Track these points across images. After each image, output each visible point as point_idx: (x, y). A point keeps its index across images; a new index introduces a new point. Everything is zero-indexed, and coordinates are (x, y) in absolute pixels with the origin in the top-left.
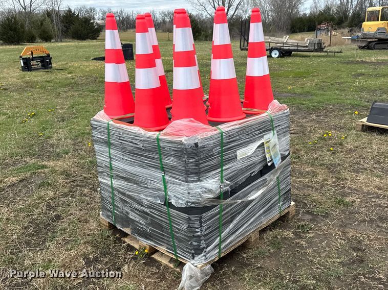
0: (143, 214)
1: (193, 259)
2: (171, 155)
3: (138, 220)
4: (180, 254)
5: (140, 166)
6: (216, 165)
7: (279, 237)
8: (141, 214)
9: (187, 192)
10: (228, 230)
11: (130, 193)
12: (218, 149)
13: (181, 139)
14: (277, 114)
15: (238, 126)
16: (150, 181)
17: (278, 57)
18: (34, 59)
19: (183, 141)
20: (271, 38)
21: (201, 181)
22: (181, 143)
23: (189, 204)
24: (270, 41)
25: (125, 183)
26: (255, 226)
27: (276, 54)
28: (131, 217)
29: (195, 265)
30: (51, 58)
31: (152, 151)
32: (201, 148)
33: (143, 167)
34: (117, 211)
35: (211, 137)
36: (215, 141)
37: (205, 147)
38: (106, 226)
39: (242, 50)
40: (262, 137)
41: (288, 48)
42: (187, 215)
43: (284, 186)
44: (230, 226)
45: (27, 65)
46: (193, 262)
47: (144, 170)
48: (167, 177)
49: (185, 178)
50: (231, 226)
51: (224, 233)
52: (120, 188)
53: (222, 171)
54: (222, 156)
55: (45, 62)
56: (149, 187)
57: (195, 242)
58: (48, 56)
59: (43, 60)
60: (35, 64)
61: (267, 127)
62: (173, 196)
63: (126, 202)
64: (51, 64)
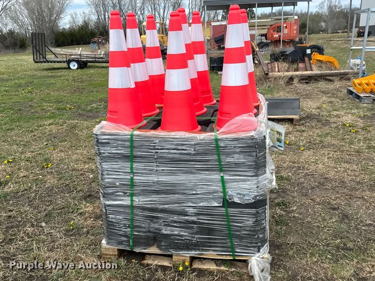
0: (187, 225)
1: (259, 251)
2: (235, 153)
3: (176, 233)
4: (239, 252)
5: (186, 172)
7: (275, 216)
8: (182, 225)
9: (255, 186)
11: (166, 206)
13: (251, 134)
16: (201, 186)
17: (77, 69)
19: (254, 136)
20: (63, 50)
22: (252, 138)
23: (258, 198)
24: (62, 53)
25: (157, 196)
27: (74, 66)
28: (165, 232)
29: (261, 257)
31: (206, 154)
33: (191, 173)
34: (138, 232)
38: (115, 255)
39: (36, 62)
41: (85, 59)
42: (254, 210)
46: (258, 255)
47: (191, 177)
48: (226, 177)
49: (255, 172)
52: (146, 204)
56: (198, 192)
57: (261, 234)
62: (235, 194)
63: (157, 218)
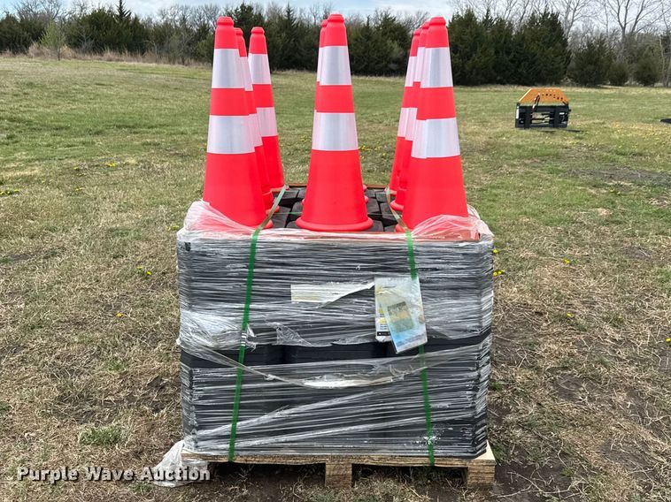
6: (233, 295)
10: (254, 421)
12: (241, 267)
14: (434, 244)
15: (302, 240)
18: (538, 109)
21: (194, 311)
26: (340, 449)
30: (570, 110)
32: (197, 253)
35: (226, 242)
36: (233, 251)
37: (206, 256)
40: (372, 278)
43: (446, 405)
44: (262, 417)
45: (525, 119)
50: (266, 418)
51: (243, 423)
53: (247, 310)
54: (250, 284)
55: (558, 117)
58: (566, 106)
59: (554, 113)
60: (538, 117)
61: (391, 263)
64: (566, 120)
